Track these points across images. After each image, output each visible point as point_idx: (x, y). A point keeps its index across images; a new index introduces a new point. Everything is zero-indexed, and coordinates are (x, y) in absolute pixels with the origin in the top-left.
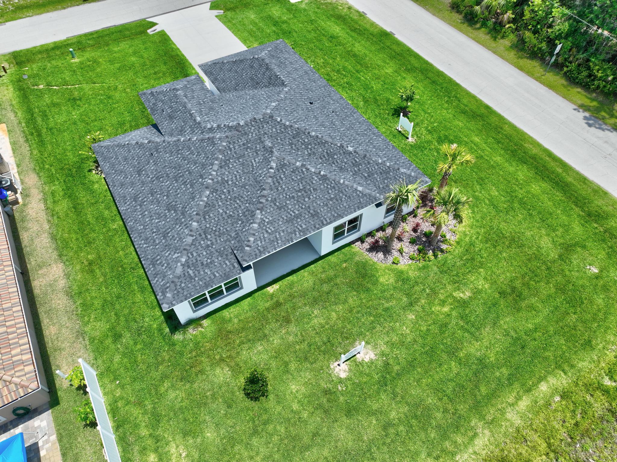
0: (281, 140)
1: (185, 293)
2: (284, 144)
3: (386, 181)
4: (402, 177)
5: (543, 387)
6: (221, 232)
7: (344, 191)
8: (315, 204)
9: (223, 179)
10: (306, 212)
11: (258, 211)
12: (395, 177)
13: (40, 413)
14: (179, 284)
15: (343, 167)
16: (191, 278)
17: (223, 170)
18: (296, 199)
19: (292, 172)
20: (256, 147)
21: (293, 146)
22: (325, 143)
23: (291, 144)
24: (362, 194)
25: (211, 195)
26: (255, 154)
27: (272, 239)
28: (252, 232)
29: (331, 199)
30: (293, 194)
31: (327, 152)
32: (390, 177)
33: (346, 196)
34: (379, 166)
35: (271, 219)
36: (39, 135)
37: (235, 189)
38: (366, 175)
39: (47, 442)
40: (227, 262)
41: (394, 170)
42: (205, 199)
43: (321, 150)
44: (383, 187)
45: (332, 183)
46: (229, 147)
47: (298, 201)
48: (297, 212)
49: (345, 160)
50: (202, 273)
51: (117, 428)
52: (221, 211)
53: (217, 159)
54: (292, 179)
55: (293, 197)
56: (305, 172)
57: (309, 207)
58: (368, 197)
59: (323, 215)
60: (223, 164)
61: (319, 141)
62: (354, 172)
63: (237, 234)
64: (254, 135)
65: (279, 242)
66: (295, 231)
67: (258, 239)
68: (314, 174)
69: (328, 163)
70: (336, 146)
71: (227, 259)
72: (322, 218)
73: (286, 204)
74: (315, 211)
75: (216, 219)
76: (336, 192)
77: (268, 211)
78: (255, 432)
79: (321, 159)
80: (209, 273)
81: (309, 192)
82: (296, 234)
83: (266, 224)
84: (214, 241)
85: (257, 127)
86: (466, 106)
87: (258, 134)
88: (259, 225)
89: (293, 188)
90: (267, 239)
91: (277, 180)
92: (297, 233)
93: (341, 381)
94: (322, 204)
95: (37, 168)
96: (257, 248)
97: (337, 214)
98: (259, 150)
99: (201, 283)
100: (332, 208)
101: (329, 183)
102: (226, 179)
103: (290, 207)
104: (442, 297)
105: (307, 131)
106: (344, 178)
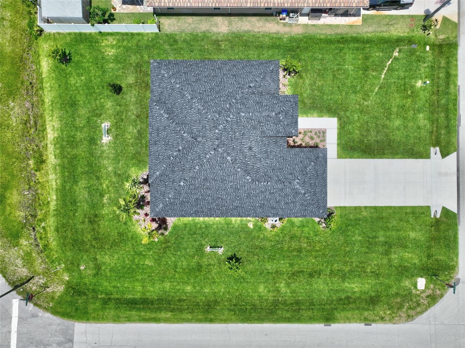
0: (200, 148)
2: (197, 148)
4: (159, 202)
5: (54, 197)
6: (170, 97)
7: (160, 164)
8: (160, 146)
9: (193, 108)
10: (158, 140)
11: (168, 116)
14: (158, 70)
15: (175, 174)
16: (158, 76)
17: (197, 110)
19: (178, 143)
20: (202, 132)
23: (196, 152)
24: (155, 173)
25: (187, 99)
26: (198, 130)
27: (154, 117)
28: (161, 109)
31: (185, 169)
32: (161, 196)
33: (157, 164)
34: (168, 194)
35: (162, 121)
37: (186, 112)
38: (167, 183)
39: (141, 9)
41: (163, 200)
42: (187, 95)
43: (187, 167)
44: (157, 189)
46: (207, 118)
47: (164, 138)
48: (160, 135)
49: (177, 177)
50: (158, 81)
51: (132, 34)
52: (179, 101)
53: (204, 109)
54: (175, 141)
55: (167, 137)
56: (175, 149)
57: (160, 142)
58: (153, 175)
59: (154, 147)
60: (200, 111)
61: (192, 168)
62: (170, 178)
63: (166, 104)
64: (208, 134)
66: (153, 129)
67: (156, 111)
68: (173, 153)
69: (180, 167)
70: (186, 176)
71: (159, 95)
74: (157, 144)
75: (176, 97)
76: (161, 160)
77: (166, 121)
78: (102, 81)
79: (183, 164)
80: (157, 84)
81: (166, 146)
82: (151, 129)
83: (161, 117)
84: (168, 92)
85: (212, 138)
86: (221, 310)
87: (208, 137)
88: (162, 114)
89: (171, 139)
90: (155, 115)
91: (177, 133)
93: (102, 123)
94: (158, 149)
95: (307, 35)
96: (153, 108)
97: (152, 154)
99: (154, 79)
100: (155, 153)
101: (166, 159)
103: (164, 133)
104: (110, 189)
105: (200, 165)
106: (167, 169)
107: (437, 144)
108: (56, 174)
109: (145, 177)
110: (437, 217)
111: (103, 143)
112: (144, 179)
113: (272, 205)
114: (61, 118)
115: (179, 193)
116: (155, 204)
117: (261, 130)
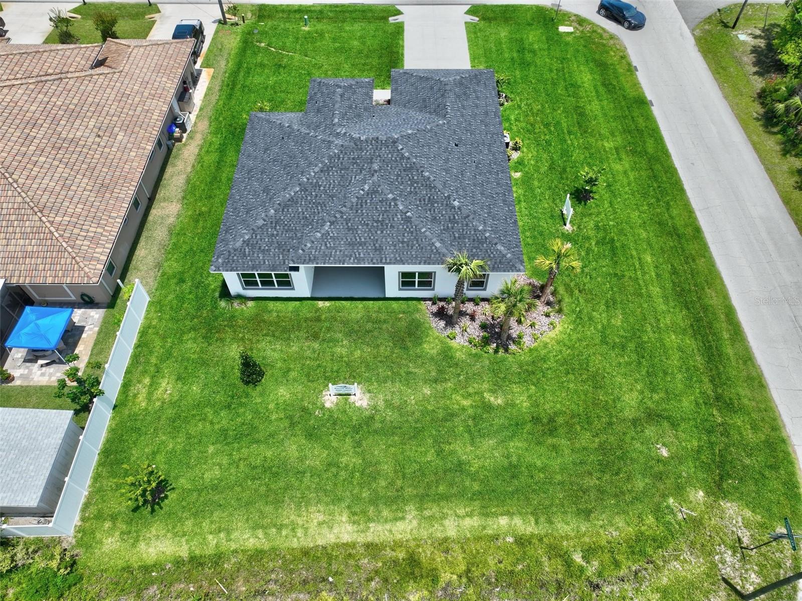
0: (391, 168)
1: (233, 266)
2: (392, 173)
3: (474, 250)
4: (495, 253)
5: (503, 521)
6: (290, 228)
7: (420, 240)
8: (384, 240)
9: (317, 182)
10: (372, 243)
11: (328, 224)
12: (487, 250)
13: (99, 308)
14: (233, 255)
15: (438, 218)
16: (245, 255)
17: (322, 174)
18: (369, 227)
19: (380, 201)
20: (364, 165)
21: (400, 178)
22: (433, 187)
23: (398, 175)
24: (437, 251)
25: (299, 193)
26: (359, 172)
27: (326, 253)
28: (313, 239)
29: (403, 242)
30: (369, 222)
31: (429, 197)
32: (481, 248)
33: (419, 245)
34: (476, 233)
35: (336, 235)
36: (232, 89)
37: (323, 196)
38: (457, 235)
39: (91, 329)
40: (281, 256)
41: (489, 243)
42: (293, 194)
43: (425, 192)
45: (412, 227)
46: (339, 155)
47: (370, 230)
48: (363, 240)
49: (444, 212)
50: (256, 255)
51: (137, 346)
52: (300, 210)
53: (322, 162)
54: (376, 208)
55: (368, 225)
56: (392, 207)
57: (377, 240)
58: (441, 256)
59: (386, 253)
60: (326, 169)
61: (428, 183)
62: (445, 227)
63: (302, 236)
64: (368, 154)
65: (332, 259)
66: (351, 256)
67: (315, 248)
68: (400, 211)
69: (424, 208)
70: (442, 195)
71: (282, 254)
72: (383, 256)
73: (358, 228)
74: (380, 246)
75: (292, 215)
76: (412, 238)
77: (338, 227)
78: (229, 407)
79: (420, 201)
80: (261, 258)
81: (385, 227)
82: (350, 259)
83: (329, 237)
84: (280, 233)
85: (375, 147)
86: (672, 218)
87: (372, 154)
88: (322, 236)
89: (372, 216)
90: (322, 251)
91: (362, 202)
92: (352, 258)
93: (323, 407)
94: (391, 243)
95: (213, 117)
96: (309, 255)
97: (401, 258)
98: (365, 169)
99: (250, 263)
100: (398, 251)
101: (410, 227)
102: (320, 183)
103: (359, 232)
104: (471, 390)
105: (422, 169)
106: (429, 228)
107: (385, 19)
108: (444, 517)
109: (442, 324)
110: (478, 19)
111: (368, 405)
112: (446, 325)
114: (303, 502)
115: (475, 214)
116: (498, 261)
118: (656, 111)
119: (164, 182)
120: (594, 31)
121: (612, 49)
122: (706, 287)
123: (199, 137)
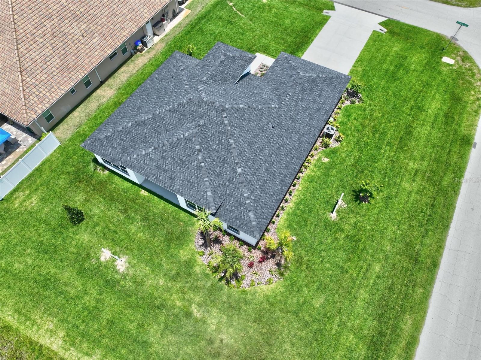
0: (211, 128)
1: (94, 148)
2: (210, 131)
3: (233, 208)
4: (245, 216)
6: (134, 140)
7: (200, 185)
8: (179, 174)
9: (164, 117)
10: (171, 173)
11: (153, 148)
12: (241, 212)
13: (34, 137)
14: (96, 142)
15: (222, 175)
16: (102, 145)
17: (169, 113)
18: (175, 162)
19: (190, 147)
20: (196, 118)
21: (213, 136)
22: (231, 153)
23: (213, 134)
24: (206, 198)
25: (150, 119)
26: (191, 121)
27: (142, 166)
28: (139, 154)
29: (189, 181)
30: (176, 158)
31: (225, 158)
32: (239, 208)
33: (197, 188)
34: (241, 197)
35: (153, 157)
36: (193, 28)
37: (162, 128)
38: (228, 192)
39: (23, 148)
40: (121, 155)
41: (246, 208)
42: (146, 118)
43: (224, 153)
44: (227, 209)
45: (200, 174)
46: (185, 105)
47: (174, 164)
48: (167, 168)
49: (228, 173)
50: (108, 148)
51: (36, 170)
52: (145, 131)
54: (185, 151)
55: (174, 159)
56: (195, 155)
57: (175, 172)
58: (207, 202)
59: (176, 184)
60: (173, 110)
61: (229, 148)
62: (224, 184)
64: (203, 111)
65: (143, 171)
66: (155, 175)
67: (137, 160)
68: (198, 160)
69: (218, 164)
70: (233, 161)
71: (122, 154)
72: (173, 185)
73: (168, 159)
74: (174, 177)
75: (139, 132)
76: (196, 181)
77: (157, 153)
79: (217, 158)
80: (110, 151)
81: (184, 166)
82: (153, 177)
83: (148, 157)
85: (209, 108)
86: (422, 244)
87: (205, 112)
88: (145, 154)
89: (180, 155)
90: (140, 164)
91: (178, 143)
92: (154, 177)
93: (98, 258)
94: (182, 178)
96: (132, 163)
97: (182, 191)
98: (195, 121)
99: (103, 151)
100: (183, 186)
101: (198, 173)
102: (165, 119)
103: (167, 162)
104: (187, 297)
105: (230, 136)
106: (211, 180)
107: (321, 10)
109: (202, 242)
110: (386, 30)
111: (123, 272)
112: (203, 244)
113: (315, 108)
114: (48, 312)
115: (249, 183)
116: (245, 223)
117: (230, 77)
118: (474, 153)
119: (116, 75)
120: (470, 70)
121: (474, 89)
122: (408, 313)
123: (153, 53)
